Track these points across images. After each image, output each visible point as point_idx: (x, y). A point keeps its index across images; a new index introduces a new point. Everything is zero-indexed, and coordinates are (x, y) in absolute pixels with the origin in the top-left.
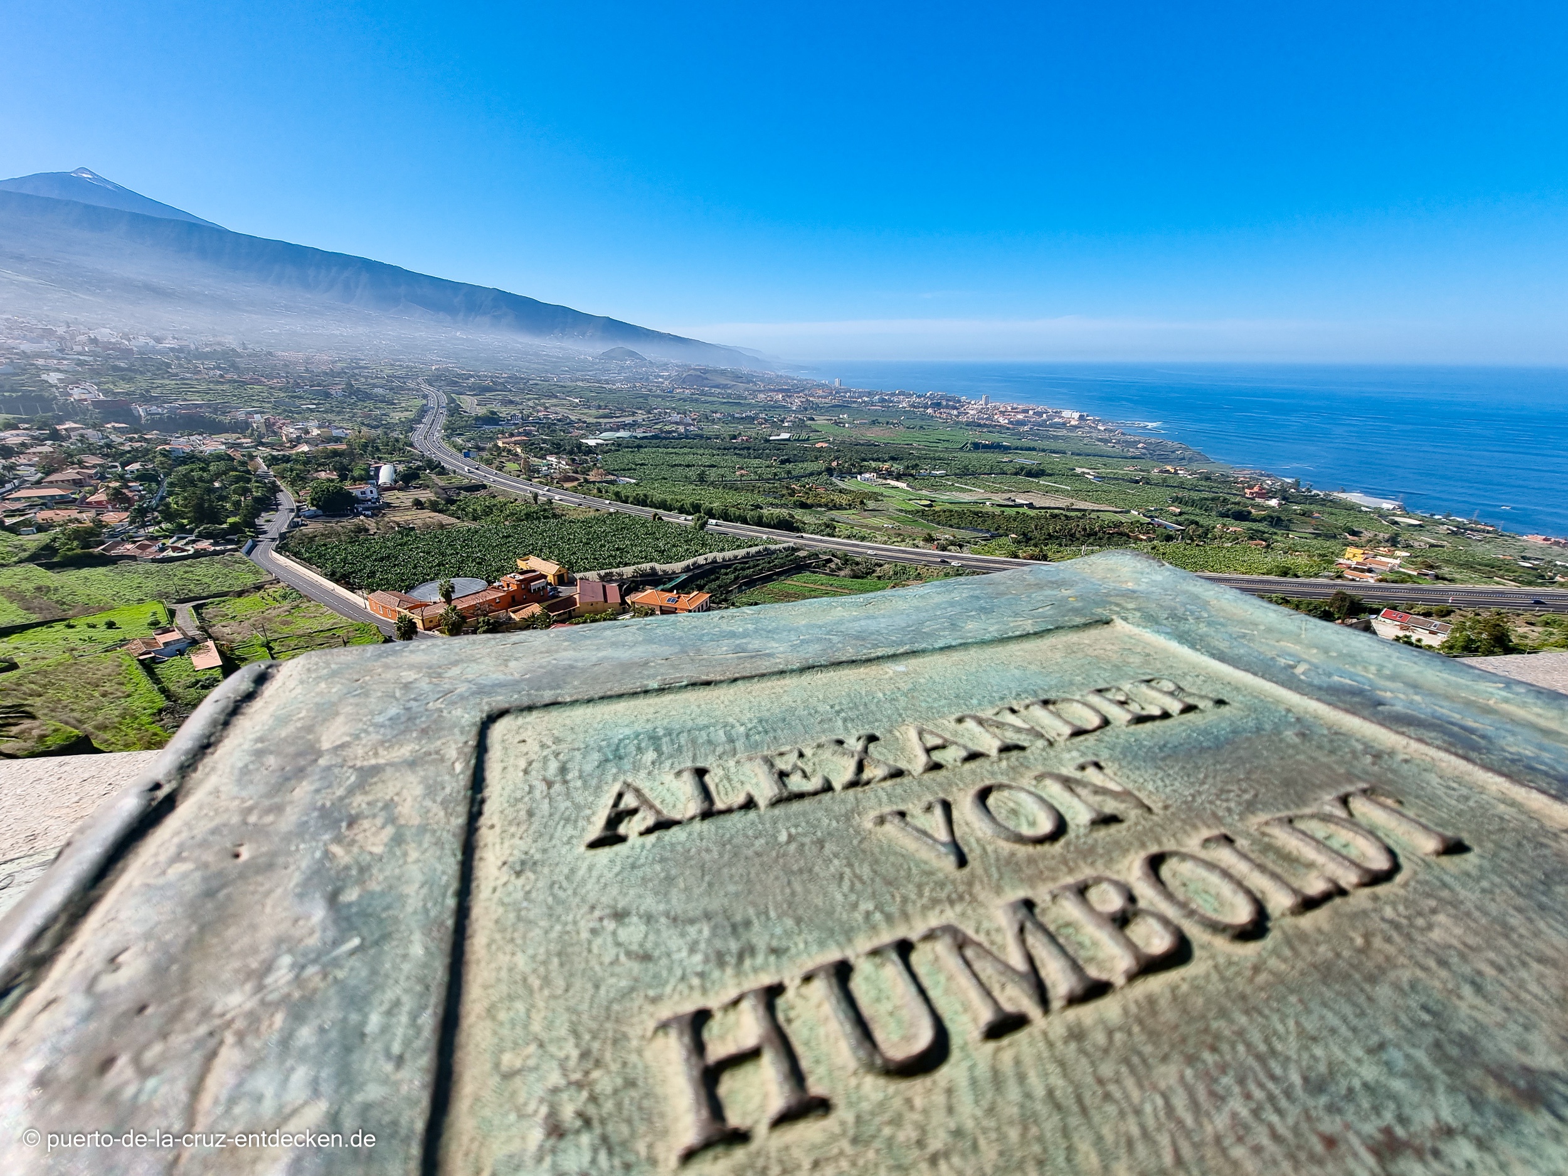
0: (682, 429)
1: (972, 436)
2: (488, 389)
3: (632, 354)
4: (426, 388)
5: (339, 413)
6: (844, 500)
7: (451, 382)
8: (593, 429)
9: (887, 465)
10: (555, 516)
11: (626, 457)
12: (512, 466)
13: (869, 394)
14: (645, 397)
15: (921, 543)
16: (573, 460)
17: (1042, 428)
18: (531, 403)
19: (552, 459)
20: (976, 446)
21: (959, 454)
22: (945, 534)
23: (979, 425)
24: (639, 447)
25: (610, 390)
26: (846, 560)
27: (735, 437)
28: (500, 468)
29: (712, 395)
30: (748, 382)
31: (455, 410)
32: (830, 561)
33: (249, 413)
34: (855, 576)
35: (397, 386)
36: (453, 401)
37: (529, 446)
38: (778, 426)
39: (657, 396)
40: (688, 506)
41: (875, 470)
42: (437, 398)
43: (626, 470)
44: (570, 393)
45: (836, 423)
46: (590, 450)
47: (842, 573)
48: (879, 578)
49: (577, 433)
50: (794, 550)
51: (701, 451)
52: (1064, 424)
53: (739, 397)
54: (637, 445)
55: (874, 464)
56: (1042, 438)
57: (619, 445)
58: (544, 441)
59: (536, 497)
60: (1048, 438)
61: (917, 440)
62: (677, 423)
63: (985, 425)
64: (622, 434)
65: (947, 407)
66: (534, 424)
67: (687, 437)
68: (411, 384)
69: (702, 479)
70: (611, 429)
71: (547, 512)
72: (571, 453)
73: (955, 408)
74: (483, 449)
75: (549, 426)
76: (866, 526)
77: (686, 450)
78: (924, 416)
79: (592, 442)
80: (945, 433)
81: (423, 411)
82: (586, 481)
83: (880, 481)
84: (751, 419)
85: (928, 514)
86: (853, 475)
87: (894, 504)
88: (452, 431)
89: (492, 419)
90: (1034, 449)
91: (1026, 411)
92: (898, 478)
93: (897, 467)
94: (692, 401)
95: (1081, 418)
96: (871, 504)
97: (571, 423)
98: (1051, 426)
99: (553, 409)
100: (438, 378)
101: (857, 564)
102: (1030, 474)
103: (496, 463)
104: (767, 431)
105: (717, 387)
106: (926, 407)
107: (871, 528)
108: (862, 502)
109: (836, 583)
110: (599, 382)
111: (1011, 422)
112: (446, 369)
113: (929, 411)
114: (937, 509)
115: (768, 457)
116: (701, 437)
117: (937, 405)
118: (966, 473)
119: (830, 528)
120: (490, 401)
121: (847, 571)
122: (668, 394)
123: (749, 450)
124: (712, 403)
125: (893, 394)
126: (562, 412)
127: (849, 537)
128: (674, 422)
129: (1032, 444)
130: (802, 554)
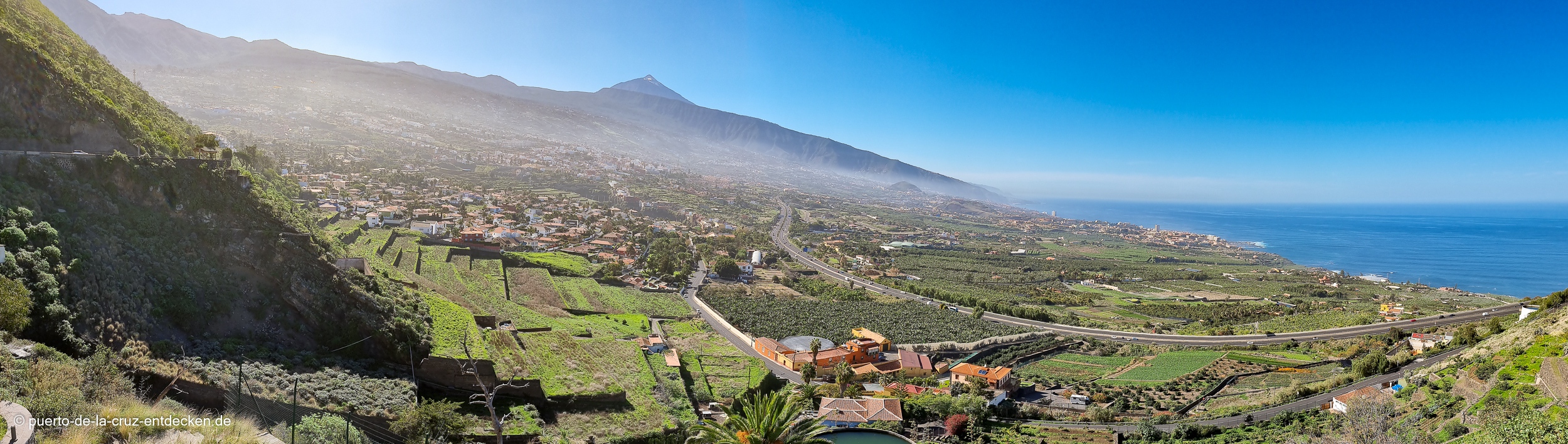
0: (948, 243)
1: (1154, 253)
2: (818, 206)
3: (912, 187)
4: (781, 203)
5: (729, 215)
6: (1077, 299)
7: (795, 199)
8: (889, 239)
9: (1100, 274)
10: (868, 299)
11: (912, 261)
12: (833, 260)
13: (1077, 222)
14: (922, 218)
15: (1143, 329)
16: (875, 260)
17: (1197, 247)
18: (844, 218)
19: (860, 258)
20: (1158, 260)
21: (1149, 266)
22: (1157, 322)
23: (1156, 245)
24: (920, 254)
25: (897, 212)
26: (1094, 344)
27: (987, 251)
28: (827, 262)
29: (967, 219)
30: (992, 211)
31: (796, 219)
32: (1081, 344)
33: (686, 210)
34: (1104, 355)
35: (765, 199)
36: (796, 212)
37: (845, 248)
38: (1016, 243)
39: (929, 218)
40: (966, 300)
41: (1093, 277)
42: (786, 209)
43: (912, 270)
44: (869, 212)
45: (1058, 243)
46: (886, 254)
47: (1093, 353)
48: (1122, 355)
49: (875, 240)
50: (1053, 335)
51: (965, 260)
52: (1210, 244)
53: (987, 222)
54: (918, 252)
55: (1092, 273)
56: (1198, 254)
57: (905, 251)
58: (855, 245)
59: (852, 284)
60: (1203, 253)
61: (1116, 255)
62: (945, 238)
63: (1160, 246)
64: (905, 243)
65: (1132, 232)
66: (847, 232)
67: (952, 248)
68: (772, 200)
69: (969, 280)
70: (898, 240)
71: (860, 297)
72: (873, 254)
73: (1137, 234)
74: (815, 247)
75: (857, 235)
76: (1099, 318)
77: (954, 258)
78: (1117, 239)
79: (887, 248)
80: (1134, 251)
81: (778, 218)
82: (885, 275)
83: (1098, 285)
84: (996, 238)
85: (1138, 308)
86: (1078, 281)
87: (1114, 301)
88: (794, 233)
89: (819, 226)
90: (1194, 262)
91: (1184, 236)
92: (1111, 283)
93: (1109, 275)
94: (954, 223)
96: (1097, 302)
97: (871, 233)
98: (1204, 245)
99: (858, 223)
100: (787, 196)
101: (1103, 345)
102: (1198, 279)
103: (824, 258)
104: (1009, 247)
105: (970, 213)
106: (1119, 233)
107: (1102, 319)
108: (1090, 301)
109: (1091, 360)
110: (889, 205)
111: (1176, 243)
112: (792, 191)
113: (1121, 235)
114: (1144, 304)
115: (1014, 267)
116: (962, 249)
117: (1125, 231)
118: (1156, 279)
119: (1074, 320)
120: (819, 214)
121: (1097, 351)
122: (937, 216)
123: (998, 260)
124: (967, 225)
125: (1094, 223)
126: (865, 225)
127: (1090, 326)
128: (942, 237)
129: (1193, 258)
130: (1060, 338)
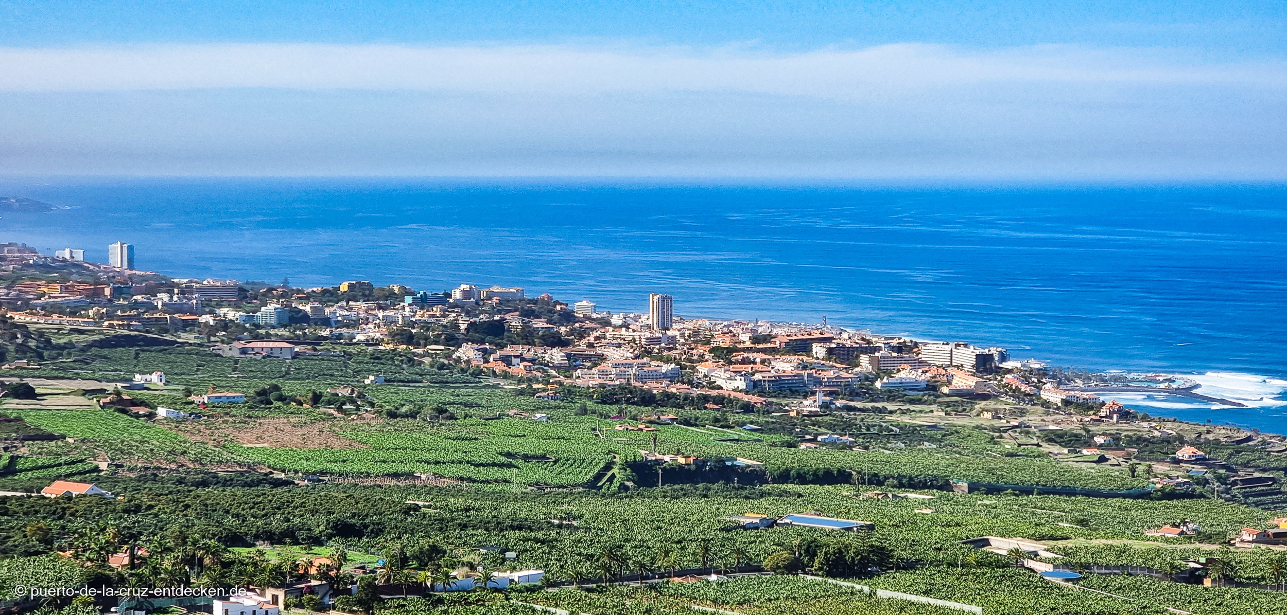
1: (627, 438)
9: (323, 556)
13: (242, 296)
17: (860, 404)
20: (644, 474)
21: (589, 507)
23: (647, 399)
45: (122, 405)
52: (932, 388)
55: (273, 555)
56: (867, 437)
60: (885, 435)
61: (428, 461)
63: (668, 399)
78: (447, 372)
80: (530, 431)
90: (840, 477)
91: (801, 347)
95: (984, 364)
98: (891, 394)
102: (839, 566)
106: (452, 339)
111: (755, 387)
113: (466, 352)
125: (330, 296)
129: (834, 460)
